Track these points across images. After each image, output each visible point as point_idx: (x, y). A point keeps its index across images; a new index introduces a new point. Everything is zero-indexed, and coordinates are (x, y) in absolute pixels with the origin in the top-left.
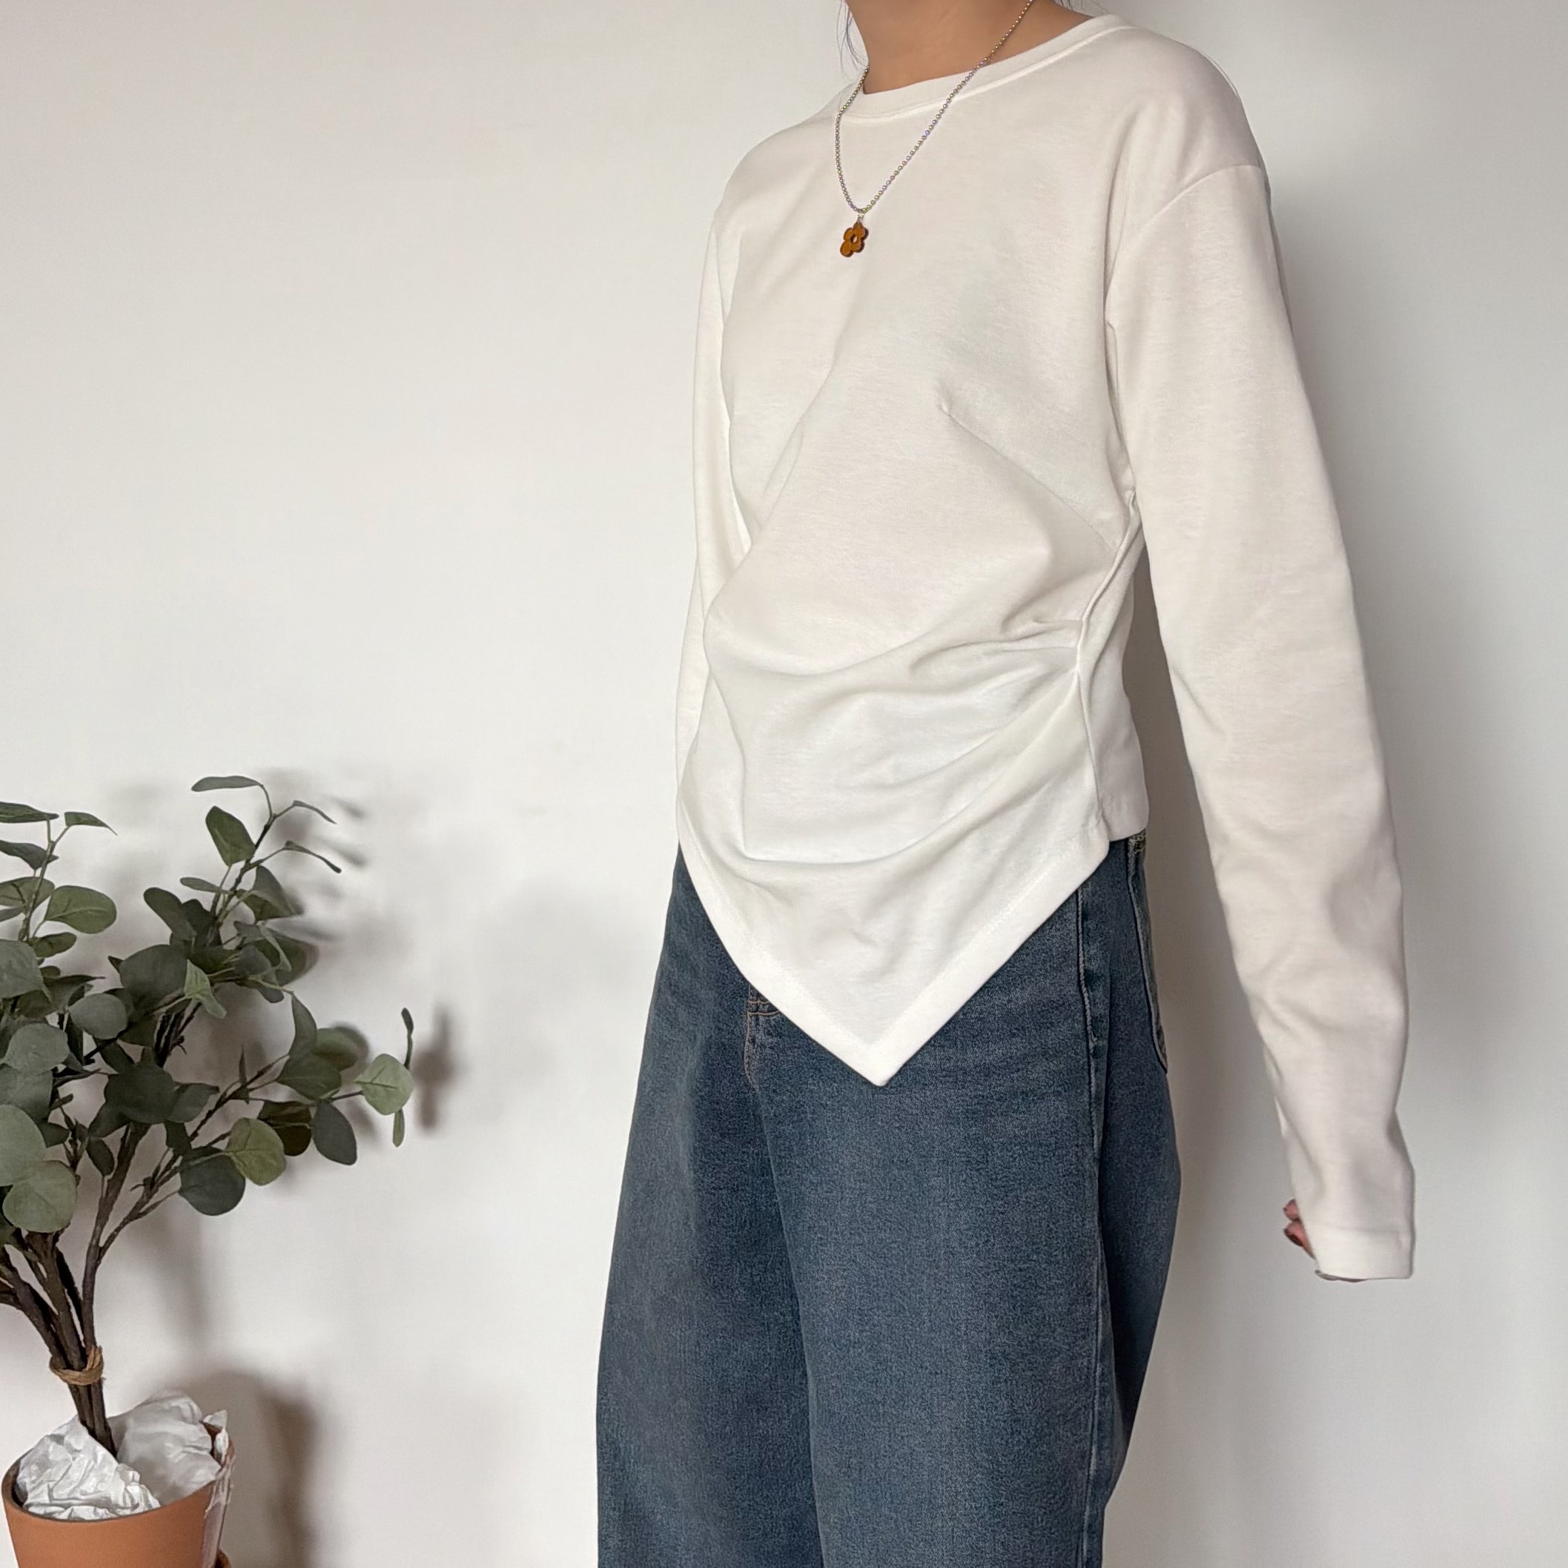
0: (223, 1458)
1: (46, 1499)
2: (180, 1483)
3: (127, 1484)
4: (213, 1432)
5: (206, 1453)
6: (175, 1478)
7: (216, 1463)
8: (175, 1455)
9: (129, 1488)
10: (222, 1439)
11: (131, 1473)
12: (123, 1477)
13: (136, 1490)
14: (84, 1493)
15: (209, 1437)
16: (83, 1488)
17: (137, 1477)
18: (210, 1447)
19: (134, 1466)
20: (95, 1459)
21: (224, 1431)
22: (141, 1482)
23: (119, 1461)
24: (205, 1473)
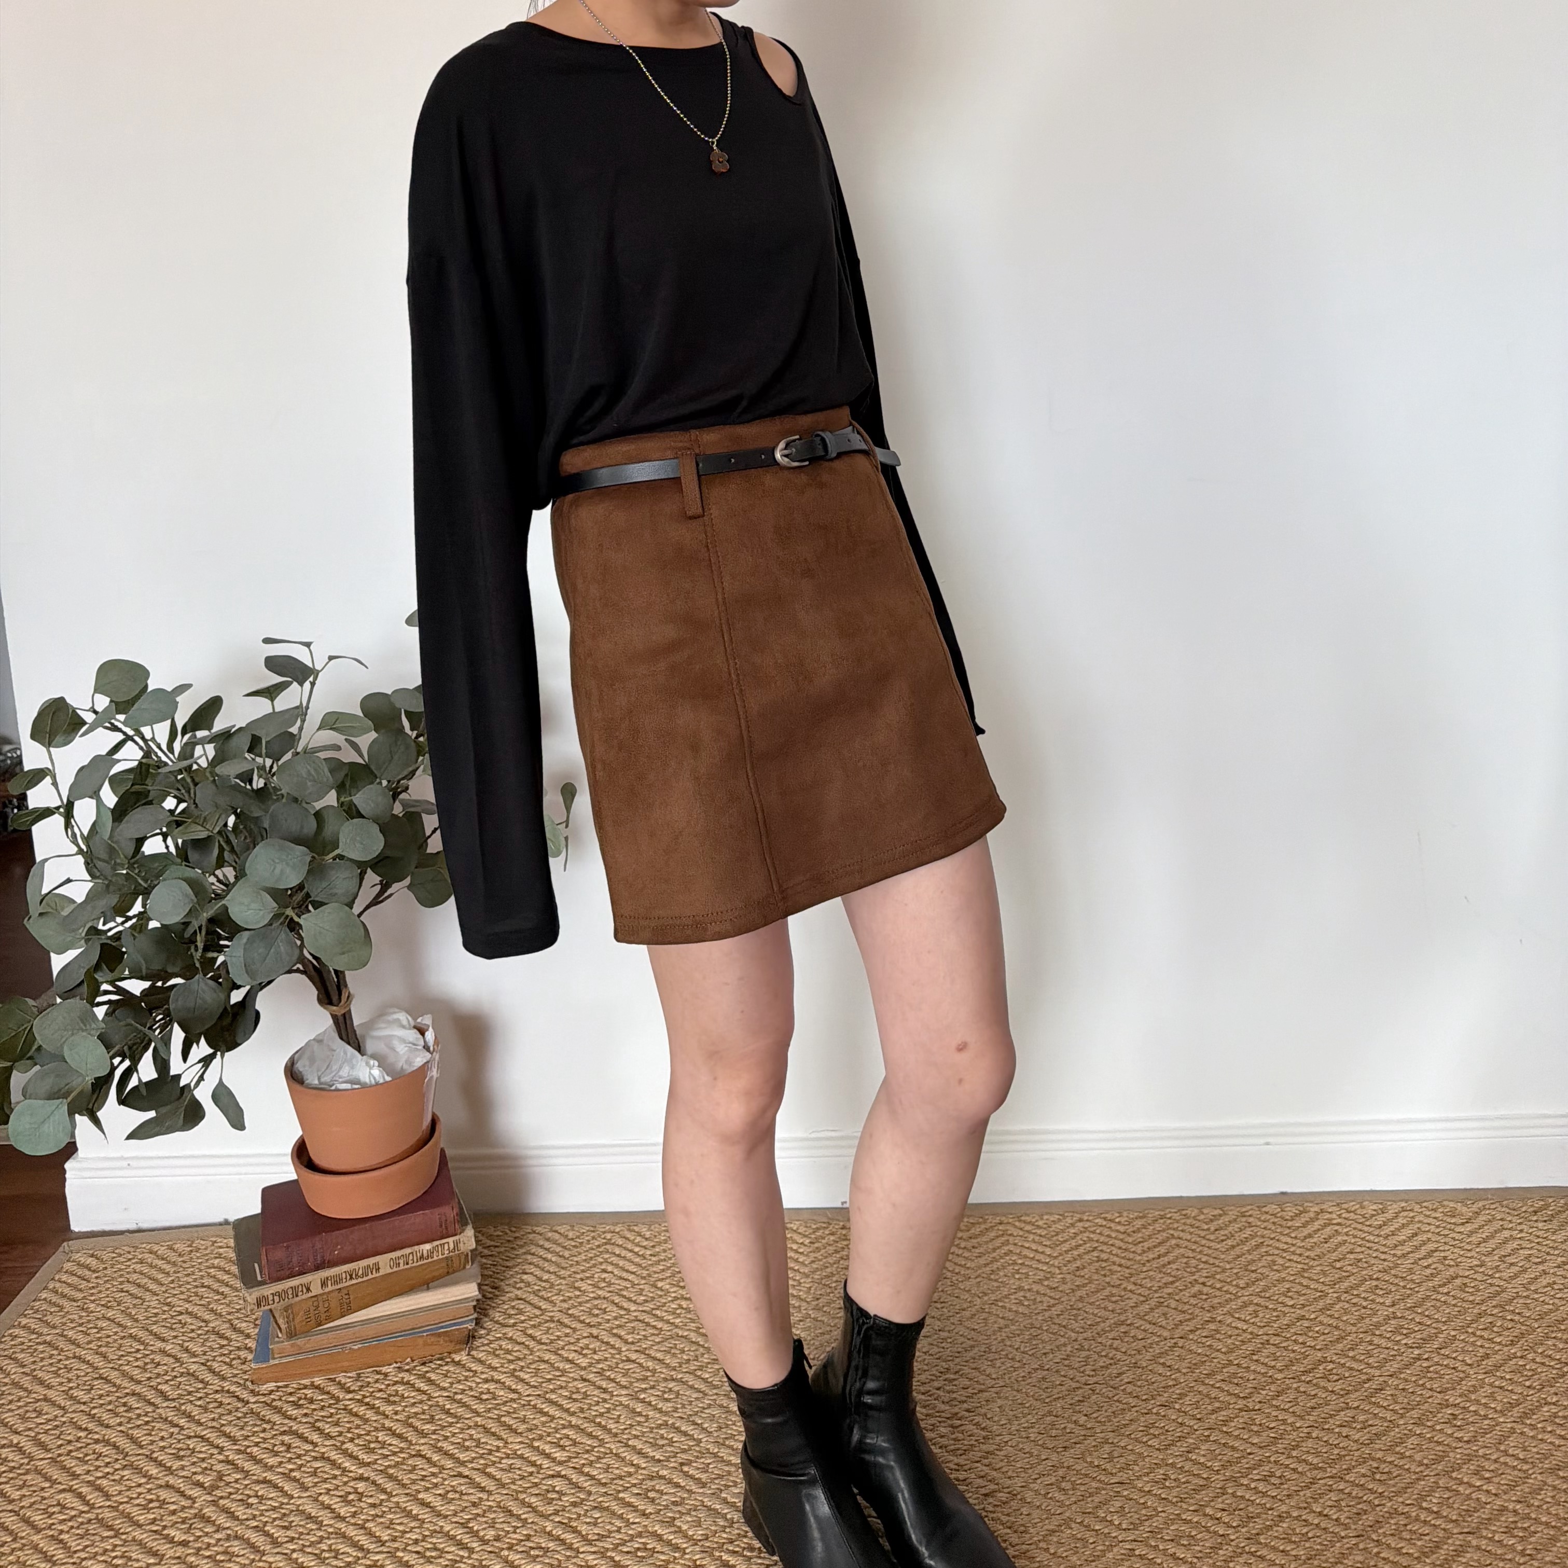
0: (431, 1049)
1: (316, 1082)
2: (405, 1067)
3: (371, 1069)
4: (422, 1032)
5: (420, 1047)
6: (401, 1064)
7: (428, 1054)
8: (402, 1049)
9: (372, 1072)
10: (430, 1035)
11: (372, 1062)
12: (367, 1064)
13: (376, 1072)
14: (340, 1077)
15: (420, 1036)
16: (341, 1073)
17: (376, 1063)
18: (422, 1043)
19: (373, 1057)
20: (345, 1053)
21: (431, 1029)
22: (379, 1066)
23: (362, 1055)
24: (420, 1060)
